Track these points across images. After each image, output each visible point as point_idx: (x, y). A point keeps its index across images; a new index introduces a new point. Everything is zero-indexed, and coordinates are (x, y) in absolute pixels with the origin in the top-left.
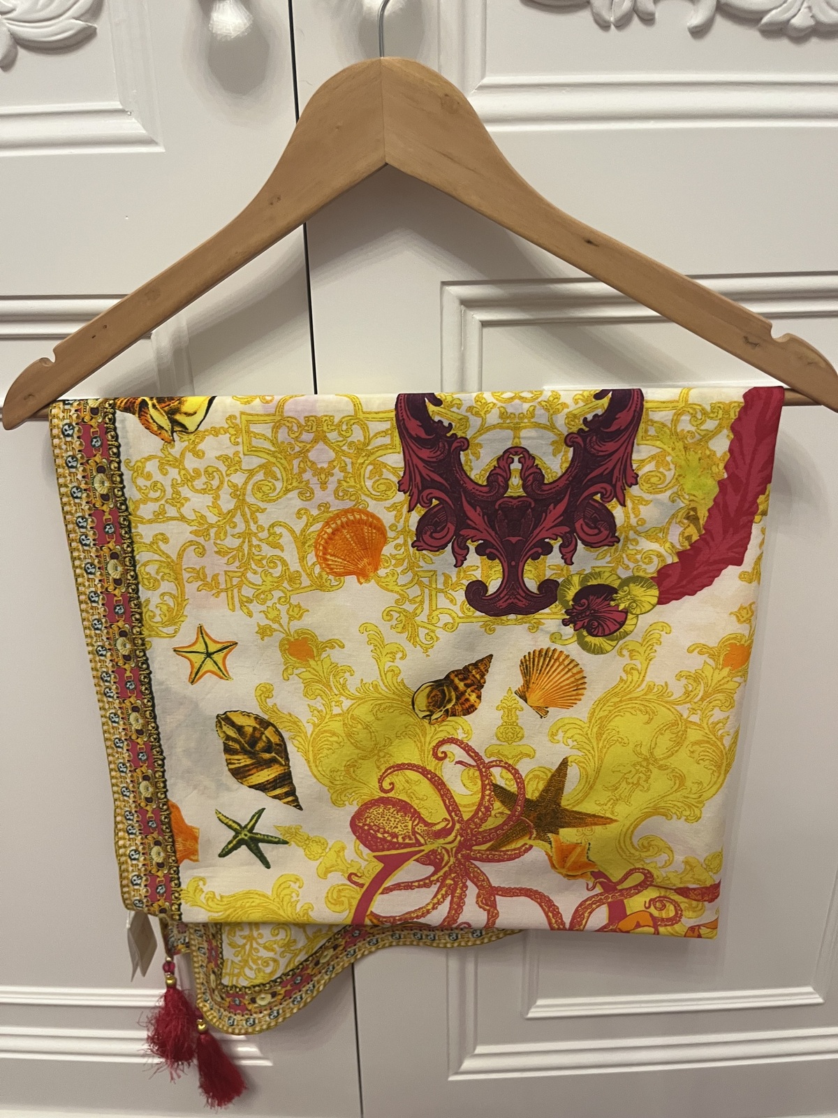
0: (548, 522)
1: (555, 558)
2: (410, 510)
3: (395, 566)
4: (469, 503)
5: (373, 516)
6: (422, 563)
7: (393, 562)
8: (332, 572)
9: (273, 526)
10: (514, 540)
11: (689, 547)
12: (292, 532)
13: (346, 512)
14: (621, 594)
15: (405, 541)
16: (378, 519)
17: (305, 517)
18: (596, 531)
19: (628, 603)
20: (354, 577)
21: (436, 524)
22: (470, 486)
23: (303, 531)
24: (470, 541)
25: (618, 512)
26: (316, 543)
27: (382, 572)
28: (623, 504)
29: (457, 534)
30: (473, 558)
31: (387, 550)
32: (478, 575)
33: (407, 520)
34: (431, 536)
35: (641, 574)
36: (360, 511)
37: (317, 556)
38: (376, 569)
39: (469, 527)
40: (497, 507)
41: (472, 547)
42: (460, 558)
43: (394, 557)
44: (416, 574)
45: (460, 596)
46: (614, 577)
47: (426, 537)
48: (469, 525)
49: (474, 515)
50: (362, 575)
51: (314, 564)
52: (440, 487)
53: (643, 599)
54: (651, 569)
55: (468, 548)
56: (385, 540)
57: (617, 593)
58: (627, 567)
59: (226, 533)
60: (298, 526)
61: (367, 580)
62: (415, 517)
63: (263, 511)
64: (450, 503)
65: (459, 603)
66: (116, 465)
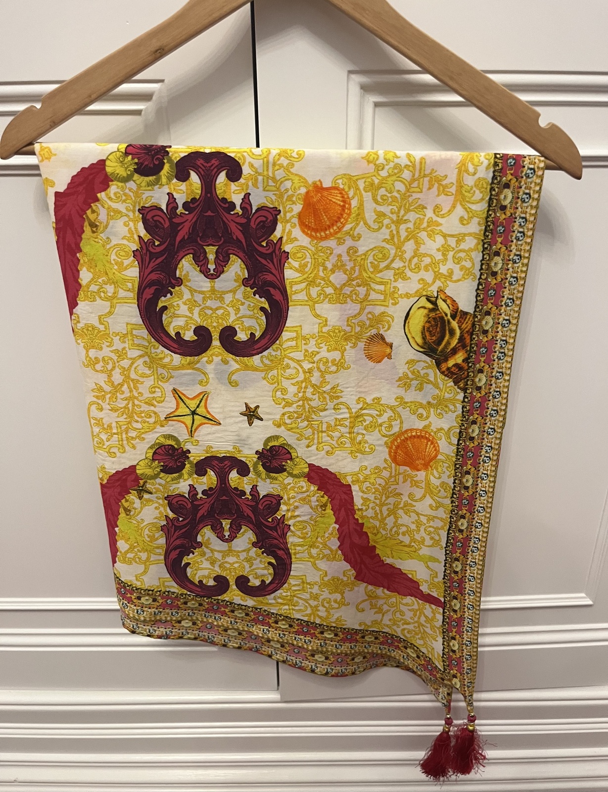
0: (187, 225)
1: (181, 199)
2: (281, 238)
3: (293, 196)
4: (241, 242)
5: (307, 234)
6: (274, 198)
7: (294, 199)
8: (341, 191)
9: (380, 228)
10: (209, 213)
11: (92, 205)
12: (366, 224)
13: (326, 238)
14: (132, 168)
15: (285, 215)
16: (303, 232)
17: (355, 234)
18: (155, 218)
19: (126, 161)
20: (324, 186)
21: (263, 227)
22: (241, 254)
23: (358, 224)
24: (240, 214)
25: (143, 232)
26: (349, 215)
27: (303, 190)
28: (140, 237)
29: (249, 220)
30: (237, 200)
31: (298, 208)
32: (233, 186)
33: (284, 230)
34: (267, 218)
35: (120, 184)
36: (316, 238)
37: (350, 204)
38: (307, 193)
39: (241, 224)
40: (222, 238)
41: (238, 209)
42: (246, 201)
43: (294, 203)
44: (278, 189)
45: (246, 170)
46: (138, 182)
47: (270, 218)
48: (240, 226)
49: (238, 234)
50: (318, 188)
51: (353, 197)
52: (262, 255)
53: (116, 164)
54: (114, 188)
55: (241, 208)
56: (300, 216)
57: (134, 169)
58: (130, 190)
59: (415, 224)
60: (361, 229)
61: (314, 183)
62: (278, 233)
63: (384, 240)
64: (254, 243)
65: (247, 164)
66: (483, 277)
